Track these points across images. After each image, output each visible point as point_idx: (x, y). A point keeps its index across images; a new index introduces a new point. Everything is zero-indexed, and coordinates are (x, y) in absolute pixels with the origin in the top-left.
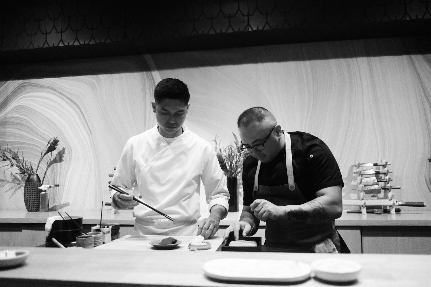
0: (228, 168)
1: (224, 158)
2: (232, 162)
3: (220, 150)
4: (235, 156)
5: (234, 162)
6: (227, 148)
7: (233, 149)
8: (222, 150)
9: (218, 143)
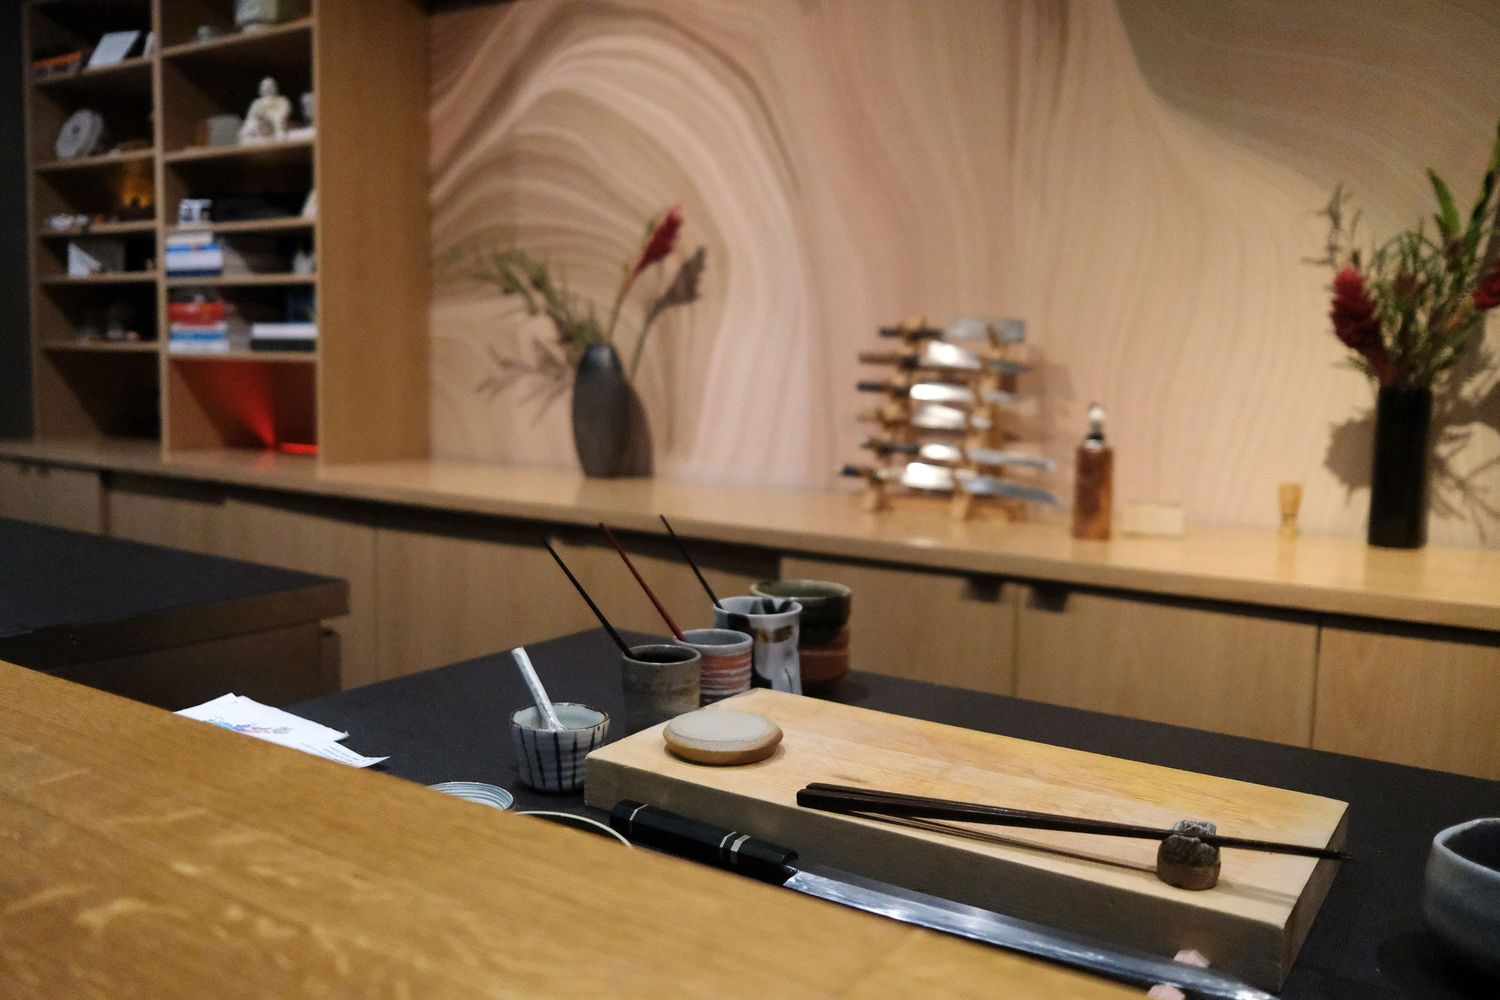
0: (1389, 342)
1: (1374, 294)
2: (1410, 317)
3: (1356, 258)
4: (1432, 287)
5: (1422, 318)
6: (1394, 249)
7: (1425, 252)
8: (1366, 258)
9: (1345, 223)
